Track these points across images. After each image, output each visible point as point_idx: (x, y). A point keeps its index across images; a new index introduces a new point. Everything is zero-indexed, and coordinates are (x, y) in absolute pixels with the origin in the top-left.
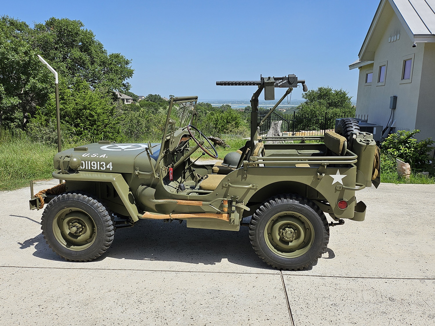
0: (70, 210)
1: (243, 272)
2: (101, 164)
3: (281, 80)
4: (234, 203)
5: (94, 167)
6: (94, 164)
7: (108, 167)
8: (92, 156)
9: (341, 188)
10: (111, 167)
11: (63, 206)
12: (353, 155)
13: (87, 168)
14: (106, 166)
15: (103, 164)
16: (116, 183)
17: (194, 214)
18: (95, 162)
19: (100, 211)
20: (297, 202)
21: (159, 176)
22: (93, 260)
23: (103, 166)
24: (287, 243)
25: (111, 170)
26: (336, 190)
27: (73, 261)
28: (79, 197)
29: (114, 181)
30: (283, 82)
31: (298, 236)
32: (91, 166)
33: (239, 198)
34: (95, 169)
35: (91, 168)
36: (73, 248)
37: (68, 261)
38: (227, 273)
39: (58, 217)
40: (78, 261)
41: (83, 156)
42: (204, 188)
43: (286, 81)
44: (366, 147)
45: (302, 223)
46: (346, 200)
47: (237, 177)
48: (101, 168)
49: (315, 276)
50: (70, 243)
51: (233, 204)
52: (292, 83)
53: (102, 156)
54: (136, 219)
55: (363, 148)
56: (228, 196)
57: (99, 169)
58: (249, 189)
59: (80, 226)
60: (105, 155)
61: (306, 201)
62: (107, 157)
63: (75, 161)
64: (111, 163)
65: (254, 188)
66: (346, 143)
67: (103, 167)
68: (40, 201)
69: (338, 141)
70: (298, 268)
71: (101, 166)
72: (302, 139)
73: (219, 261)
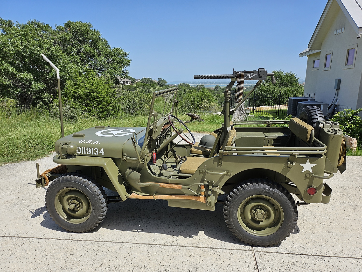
0: (69, 189)
1: (218, 248)
2: (95, 149)
3: (252, 74)
4: (210, 187)
5: (89, 152)
6: (89, 150)
7: (100, 152)
8: (87, 143)
9: (311, 176)
10: (103, 153)
11: (63, 186)
12: (323, 146)
13: (83, 153)
14: (99, 151)
15: (96, 150)
16: (107, 167)
17: (175, 196)
18: (89, 148)
19: (94, 191)
20: (267, 187)
21: (143, 162)
22: (89, 232)
23: (96, 151)
24: (258, 222)
25: (103, 155)
26: (306, 178)
27: (72, 232)
28: (76, 179)
29: (105, 166)
30: (253, 76)
31: (268, 217)
32: (86, 151)
33: (214, 182)
34: (90, 154)
35: (86, 153)
36: (73, 221)
37: (68, 231)
38: (203, 248)
39: (59, 195)
40: (76, 232)
41: (80, 142)
42: (183, 171)
43: (256, 74)
44: (334, 137)
45: (272, 205)
46: (314, 186)
47: (213, 163)
48: (95, 153)
49: (284, 253)
50: (70, 217)
51: (209, 189)
52: (261, 76)
53: (95, 143)
54: (124, 199)
55: (331, 138)
56: (205, 180)
57: (92, 154)
58: (223, 176)
59: (78, 203)
60: (98, 141)
61: (276, 186)
62: (99, 144)
63: (71, 148)
64: (103, 149)
65: (228, 174)
66: (313, 132)
67: (96, 153)
68: (45, 179)
69: (306, 130)
70: (268, 245)
71: (95, 151)
72: (268, 123)
73: (197, 234)
